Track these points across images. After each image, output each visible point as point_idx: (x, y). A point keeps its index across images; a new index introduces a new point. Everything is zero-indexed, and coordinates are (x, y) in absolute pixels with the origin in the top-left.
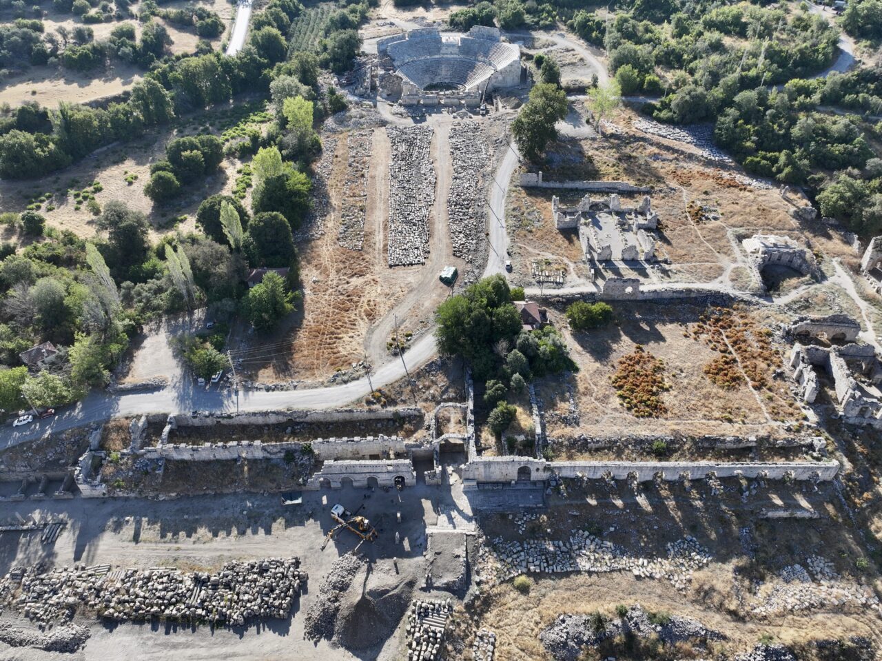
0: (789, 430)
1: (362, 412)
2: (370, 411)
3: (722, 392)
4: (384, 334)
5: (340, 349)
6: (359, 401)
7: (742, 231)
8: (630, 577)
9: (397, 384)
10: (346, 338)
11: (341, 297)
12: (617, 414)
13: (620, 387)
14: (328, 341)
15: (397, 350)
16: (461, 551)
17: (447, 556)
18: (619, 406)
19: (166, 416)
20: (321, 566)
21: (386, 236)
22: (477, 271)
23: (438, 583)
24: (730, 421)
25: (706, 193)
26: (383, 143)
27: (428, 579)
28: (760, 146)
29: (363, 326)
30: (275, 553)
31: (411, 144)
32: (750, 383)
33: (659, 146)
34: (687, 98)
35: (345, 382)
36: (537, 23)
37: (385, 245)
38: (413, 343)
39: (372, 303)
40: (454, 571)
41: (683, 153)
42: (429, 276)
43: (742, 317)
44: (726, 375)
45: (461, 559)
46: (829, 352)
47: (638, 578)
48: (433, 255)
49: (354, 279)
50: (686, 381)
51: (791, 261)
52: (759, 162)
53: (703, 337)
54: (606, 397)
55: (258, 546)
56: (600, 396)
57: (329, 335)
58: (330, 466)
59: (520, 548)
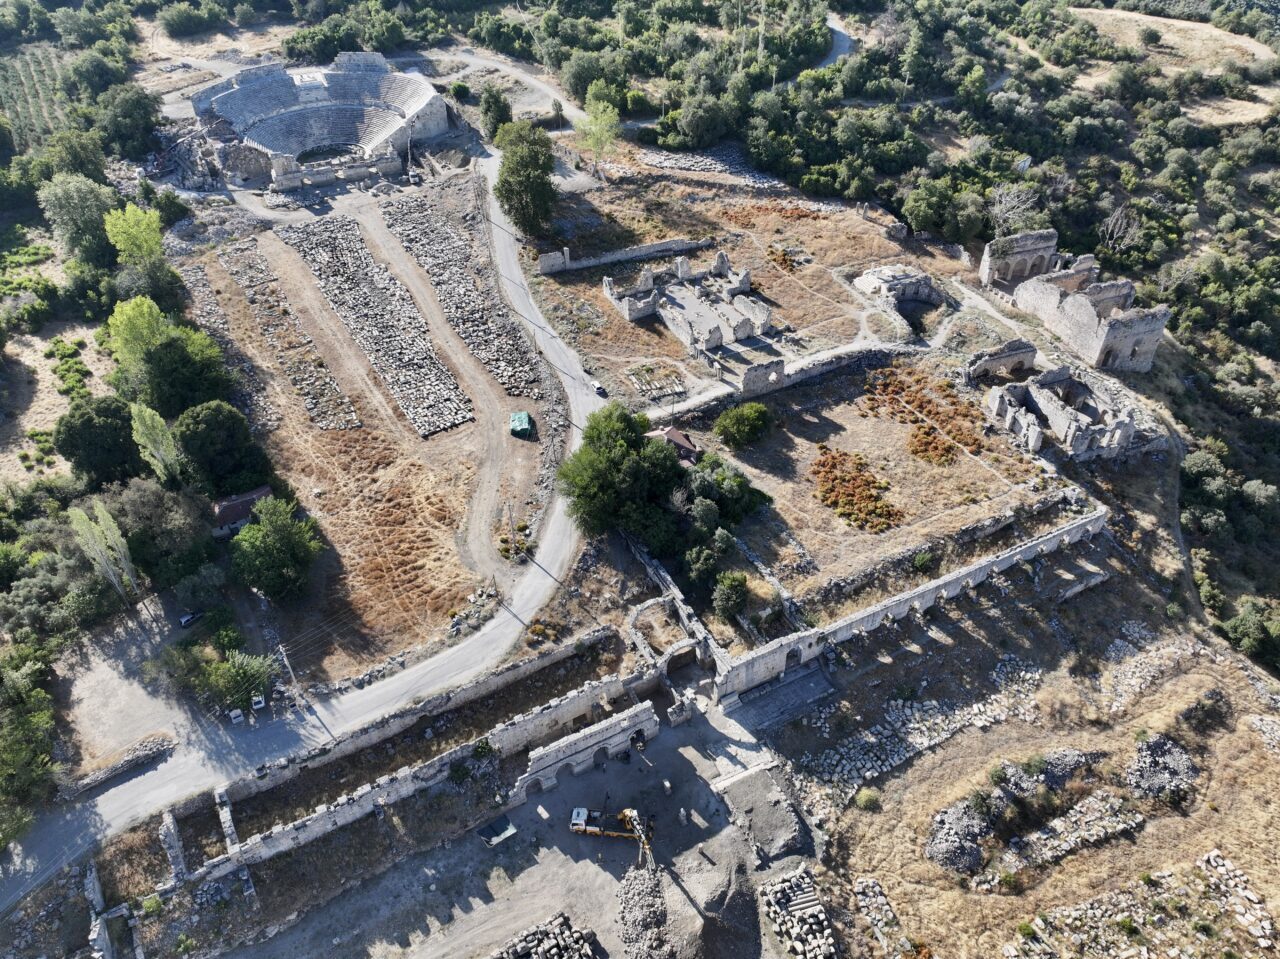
0: (1036, 490)
1: (530, 660)
2: (542, 655)
3: (946, 471)
4: (484, 539)
5: (433, 583)
6: (516, 647)
7: (846, 269)
8: (976, 733)
9: (556, 602)
10: (430, 564)
11: (380, 506)
12: (852, 540)
13: (835, 504)
14: (403, 577)
15: (522, 553)
16: (776, 794)
17: (763, 809)
18: (847, 529)
19: (207, 797)
20: (601, 906)
21: (386, 395)
22: (559, 408)
23: (774, 852)
24: (974, 501)
25: (778, 231)
26: (284, 255)
27: (759, 851)
28: (809, 161)
29: (442, 536)
30: (520, 923)
31: (333, 247)
32: (966, 450)
33: (687, 182)
34: (701, 112)
35: (477, 628)
36: (424, 38)
37: (396, 409)
38: (538, 537)
39: (433, 500)
40: (784, 824)
41: (721, 186)
42: (493, 434)
43: (909, 374)
44: (936, 448)
45: (784, 805)
46: (1027, 388)
47: (984, 729)
48: (478, 403)
49: (380, 473)
50: (899, 470)
51: (917, 293)
52: (818, 180)
53: (882, 410)
54: (827, 522)
55: (489, 926)
56: (819, 523)
57: (401, 572)
58: (541, 758)
59: (837, 757)
